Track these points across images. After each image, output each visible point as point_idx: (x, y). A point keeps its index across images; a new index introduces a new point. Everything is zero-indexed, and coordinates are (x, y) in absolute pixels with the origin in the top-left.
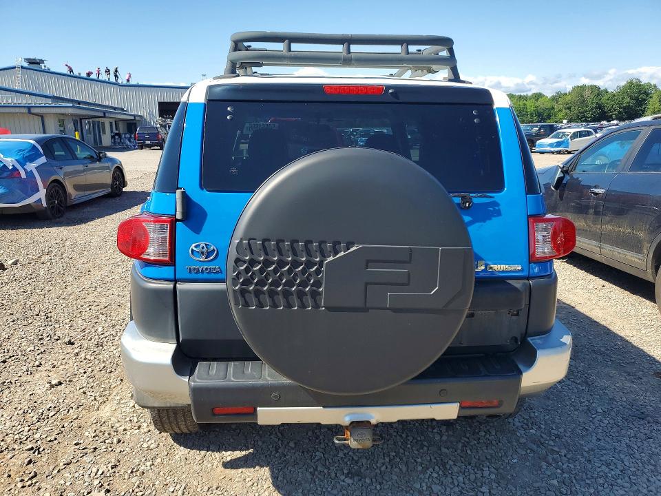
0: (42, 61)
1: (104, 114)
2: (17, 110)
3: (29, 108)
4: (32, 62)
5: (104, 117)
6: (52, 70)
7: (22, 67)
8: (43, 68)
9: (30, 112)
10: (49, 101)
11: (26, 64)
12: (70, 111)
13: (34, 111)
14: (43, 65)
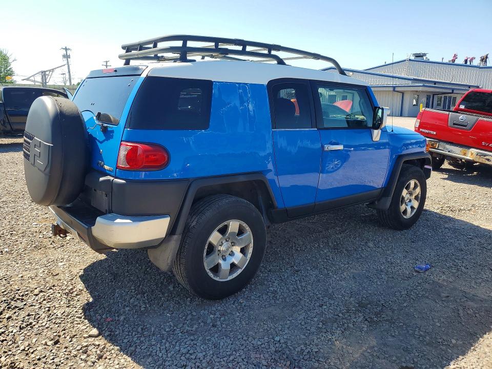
0: (425, 55)
1: (453, 91)
2: (387, 89)
3: (394, 87)
4: (418, 56)
5: (452, 93)
6: (431, 60)
7: (410, 60)
8: (425, 59)
9: (394, 90)
10: (410, 83)
11: (413, 58)
12: (420, 89)
13: (397, 89)
14: (425, 57)
